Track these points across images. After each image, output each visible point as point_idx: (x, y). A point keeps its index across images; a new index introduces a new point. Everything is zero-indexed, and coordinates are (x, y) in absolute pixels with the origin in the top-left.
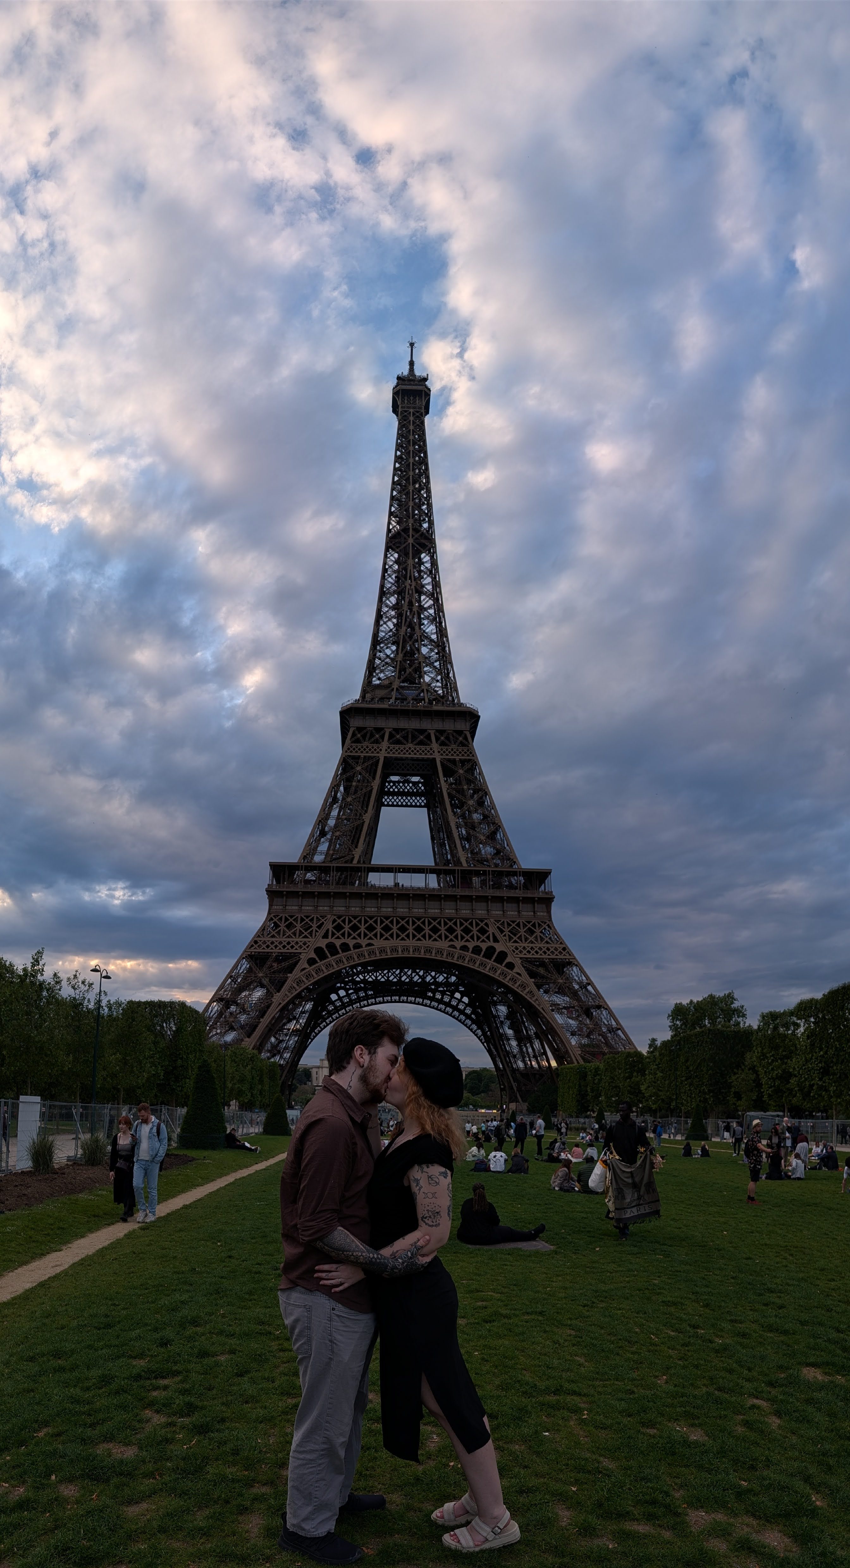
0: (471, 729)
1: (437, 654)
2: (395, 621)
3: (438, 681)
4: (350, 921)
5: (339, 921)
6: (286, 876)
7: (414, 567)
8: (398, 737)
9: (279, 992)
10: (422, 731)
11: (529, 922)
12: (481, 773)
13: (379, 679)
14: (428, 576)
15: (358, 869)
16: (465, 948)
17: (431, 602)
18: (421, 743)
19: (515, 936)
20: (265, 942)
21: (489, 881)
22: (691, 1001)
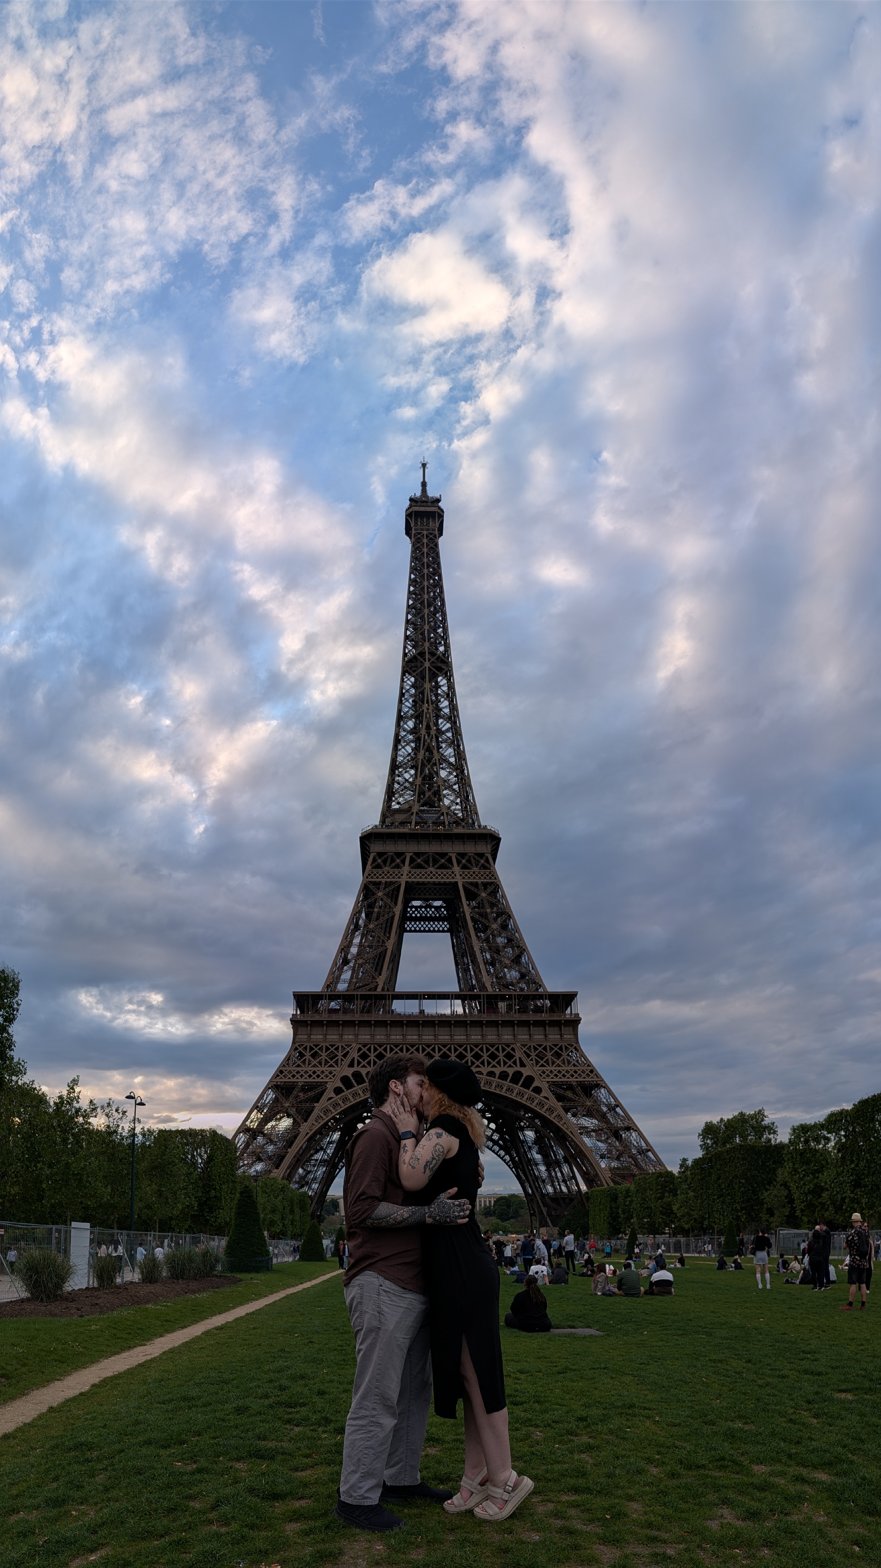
0: (492, 851)
1: (455, 777)
2: (413, 745)
3: (457, 804)
4: (375, 1050)
5: (364, 1049)
6: (310, 1006)
7: (431, 691)
8: (419, 861)
9: (306, 1121)
10: (443, 855)
11: (556, 1046)
12: (504, 896)
13: (398, 803)
14: (445, 699)
15: (382, 997)
16: (491, 1074)
17: (448, 725)
18: (442, 867)
19: (542, 1060)
20: (290, 1072)
21: (515, 1005)
22: (722, 1120)
